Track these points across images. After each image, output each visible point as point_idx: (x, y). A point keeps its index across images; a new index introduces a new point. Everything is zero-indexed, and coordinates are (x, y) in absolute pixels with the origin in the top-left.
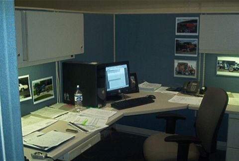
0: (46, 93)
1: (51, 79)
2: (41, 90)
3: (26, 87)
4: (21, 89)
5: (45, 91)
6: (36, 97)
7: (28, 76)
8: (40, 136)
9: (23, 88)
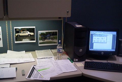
0: (50, 40)
1: (56, 32)
2: (46, 38)
3: (32, 34)
4: (28, 35)
5: (50, 39)
6: (41, 41)
7: (34, 27)
8: (3, 68)
9: (30, 35)
